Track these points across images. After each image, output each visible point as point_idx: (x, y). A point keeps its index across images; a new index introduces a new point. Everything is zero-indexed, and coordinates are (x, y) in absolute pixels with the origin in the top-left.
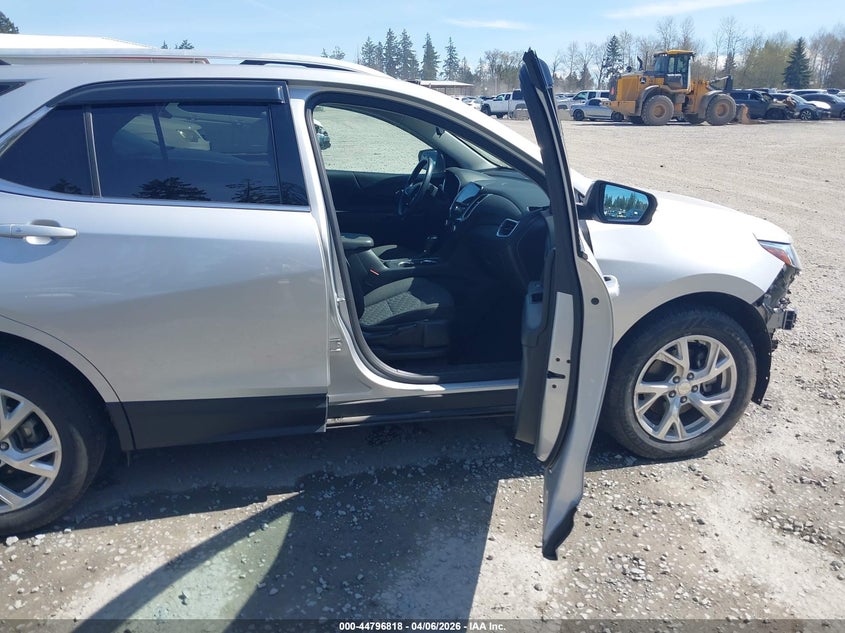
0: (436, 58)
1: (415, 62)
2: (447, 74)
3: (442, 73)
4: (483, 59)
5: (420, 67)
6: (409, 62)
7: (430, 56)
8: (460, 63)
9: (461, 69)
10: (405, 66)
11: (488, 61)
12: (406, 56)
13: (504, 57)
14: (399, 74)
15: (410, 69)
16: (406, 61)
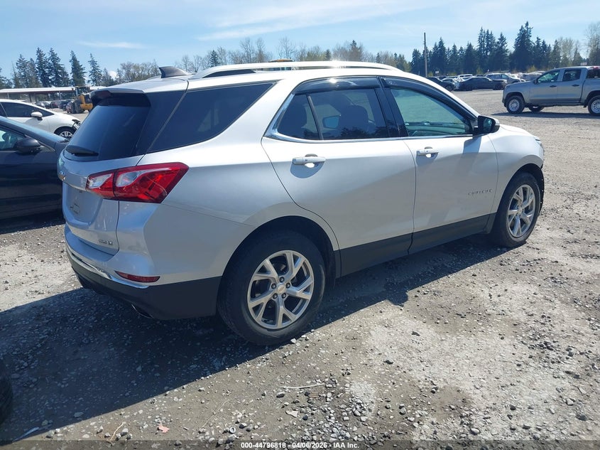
0: (82, 69)
1: (65, 73)
2: (94, 81)
3: (89, 81)
4: (120, 69)
5: (70, 77)
6: (60, 73)
7: (77, 68)
8: (102, 73)
9: (104, 77)
10: (57, 76)
11: (124, 71)
12: (56, 68)
13: (136, 67)
14: (52, 83)
15: (62, 79)
16: (57, 73)
